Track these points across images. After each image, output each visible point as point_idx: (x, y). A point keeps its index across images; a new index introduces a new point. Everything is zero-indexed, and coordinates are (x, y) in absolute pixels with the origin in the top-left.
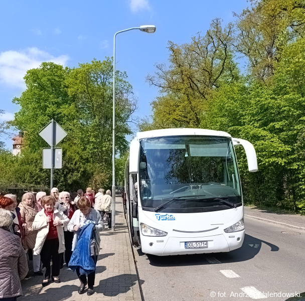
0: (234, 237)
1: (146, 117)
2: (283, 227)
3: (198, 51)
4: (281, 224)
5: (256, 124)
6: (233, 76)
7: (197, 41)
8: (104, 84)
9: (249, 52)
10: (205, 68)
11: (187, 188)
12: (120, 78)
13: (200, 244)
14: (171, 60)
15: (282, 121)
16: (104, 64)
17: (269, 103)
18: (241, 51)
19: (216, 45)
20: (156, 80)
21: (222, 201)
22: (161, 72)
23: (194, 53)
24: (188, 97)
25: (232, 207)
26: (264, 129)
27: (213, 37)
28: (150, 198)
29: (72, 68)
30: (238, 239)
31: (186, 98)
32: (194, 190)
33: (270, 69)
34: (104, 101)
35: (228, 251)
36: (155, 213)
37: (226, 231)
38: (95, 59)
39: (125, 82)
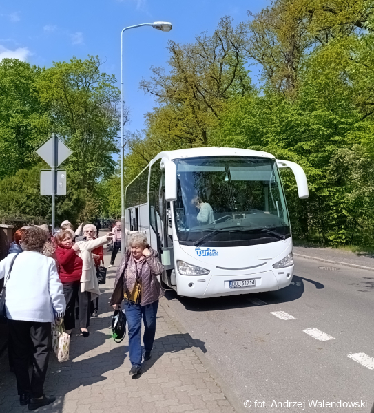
0: (283, 273)
1: (138, 131)
2: (316, 261)
3: (203, 54)
4: (314, 259)
5: (281, 144)
6: (244, 86)
7: (202, 42)
8: (85, 89)
9: (263, 59)
10: (213, 75)
11: (227, 218)
12: (108, 82)
13: (247, 282)
14: (170, 63)
15: (311, 140)
16: (86, 64)
17: (296, 120)
18: (254, 57)
19: (226, 48)
20: (152, 87)
21: (270, 232)
22: (158, 78)
23: (198, 55)
24: (193, 109)
25: (280, 239)
26: (291, 150)
27: (222, 38)
28: (188, 230)
29: (42, 67)
30: (288, 275)
31: (190, 110)
32: (237, 219)
33: (290, 80)
34: (86, 111)
35: (277, 289)
36: (195, 247)
37: (275, 266)
38: (74, 57)
39: (113, 87)
